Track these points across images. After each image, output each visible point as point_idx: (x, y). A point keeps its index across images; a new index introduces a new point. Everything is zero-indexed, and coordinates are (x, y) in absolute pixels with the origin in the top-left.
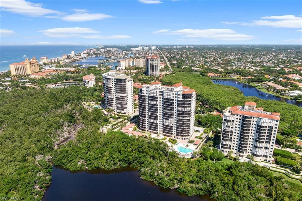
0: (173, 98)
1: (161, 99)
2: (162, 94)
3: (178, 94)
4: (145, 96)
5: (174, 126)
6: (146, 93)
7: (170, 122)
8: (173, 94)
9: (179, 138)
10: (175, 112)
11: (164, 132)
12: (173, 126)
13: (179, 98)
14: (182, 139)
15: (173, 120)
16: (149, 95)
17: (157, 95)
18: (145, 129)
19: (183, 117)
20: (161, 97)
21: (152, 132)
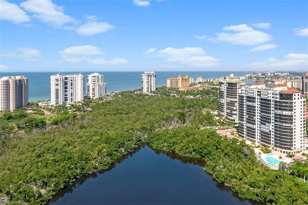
0: (270, 98)
1: (259, 100)
2: (259, 94)
3: (275, 93)
4: (244, 96)
5: (272, 133)
6: (244, 93)
7: (267, 127)
8: (269, 93)
9: (277, 150)
10: (272, 116)
11: (262, 141)
12: (270, 133)
13: (276, 98)
14: (281, 152)
15: (270, 125)
16: (247, 95)
17: (255, 95)
18: (243, 135)
19: (282, 122)
20: (259, 97)
21: (250, 139)
